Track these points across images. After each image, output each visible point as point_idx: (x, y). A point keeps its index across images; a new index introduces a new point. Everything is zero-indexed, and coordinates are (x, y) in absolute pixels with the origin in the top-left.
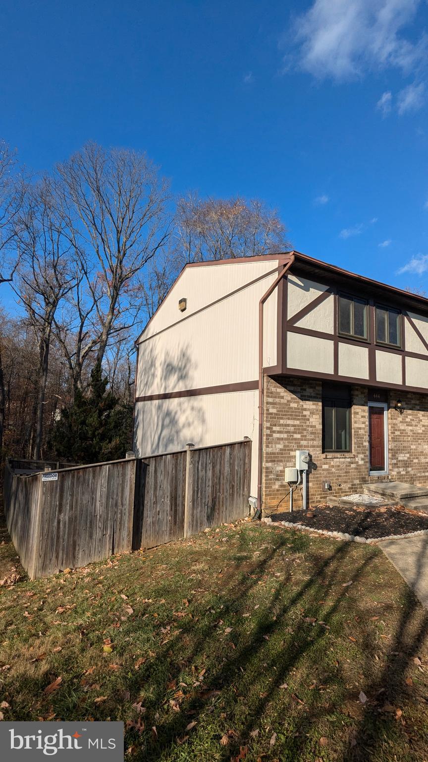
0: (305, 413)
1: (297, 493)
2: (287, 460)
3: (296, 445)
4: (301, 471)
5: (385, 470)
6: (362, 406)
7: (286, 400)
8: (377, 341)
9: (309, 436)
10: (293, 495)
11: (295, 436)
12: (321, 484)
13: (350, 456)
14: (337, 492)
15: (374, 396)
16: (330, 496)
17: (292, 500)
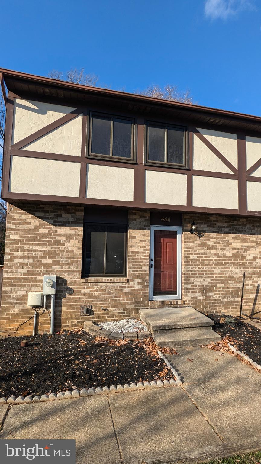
0: (58, 238)
1: (45, 317)
2: (32, 284)
3: (44, 270)
4: (47, 296)
5: (176, 295)
6: (141, 230)
7: (33, 226)
8: (148, 161)
9: (63, 261)
10: (39, 319)
11: (44, 261)
12: (78, 308)
13: (124, 280)
14: (102, 317)
15: (162, 220)
16: (89, 321)
17: (37, 324)
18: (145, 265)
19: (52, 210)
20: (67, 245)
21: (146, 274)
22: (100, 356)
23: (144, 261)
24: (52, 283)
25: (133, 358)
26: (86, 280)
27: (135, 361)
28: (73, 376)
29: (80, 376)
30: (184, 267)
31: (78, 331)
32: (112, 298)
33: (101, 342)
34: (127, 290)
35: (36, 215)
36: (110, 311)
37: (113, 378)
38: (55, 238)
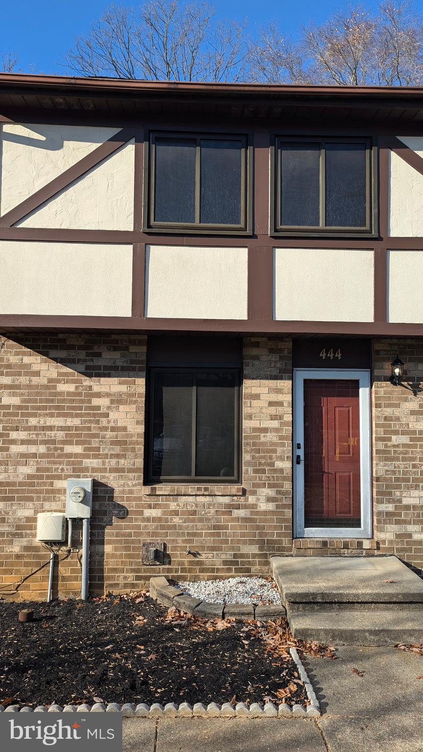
0: (95, 402)
1: (70, 564)
2: (44, 497)
3: (68, 467)
4: (74, 520)
5: (360, 527)
6: (271, 379)
7: (46, 378)
8: (280, 227)
9: (105, 450)
10: (61, 569)
11: (69, 449)
12: (138, 548)
13: (234, 492)
14: (188, 569)
15: (321, 355)
16: (161, 576)
17: (55, 578)
18: (281, 458)
19: (83, 343)
20: (113, 415)
21: (284, 478)
22: (166, 647)
23: (279, 449)
24: (82, 495)
25: (232, 656)
26: (154, 490)
27: (235, 663)
28: (101, 681)
29: (115, 681)
30: (377, 464)
31: (138, 597)
32: (209, 528)
33: (176, 620)
34: (241, 513)
35: (51, 356)
36: (203, 557)
37: (179, 689)
38: (90, 402)
